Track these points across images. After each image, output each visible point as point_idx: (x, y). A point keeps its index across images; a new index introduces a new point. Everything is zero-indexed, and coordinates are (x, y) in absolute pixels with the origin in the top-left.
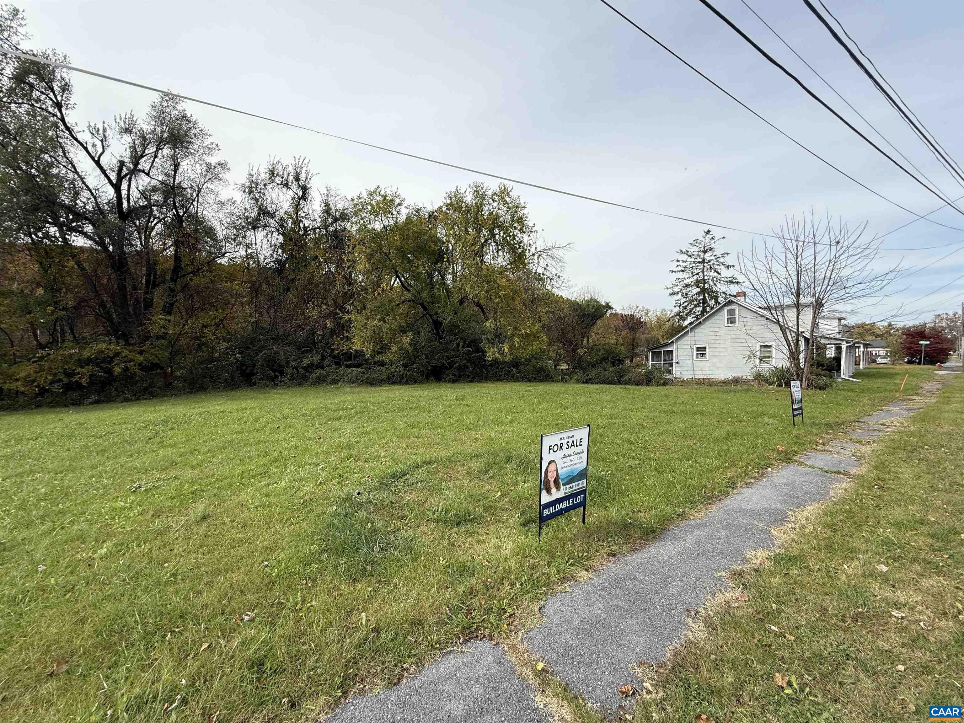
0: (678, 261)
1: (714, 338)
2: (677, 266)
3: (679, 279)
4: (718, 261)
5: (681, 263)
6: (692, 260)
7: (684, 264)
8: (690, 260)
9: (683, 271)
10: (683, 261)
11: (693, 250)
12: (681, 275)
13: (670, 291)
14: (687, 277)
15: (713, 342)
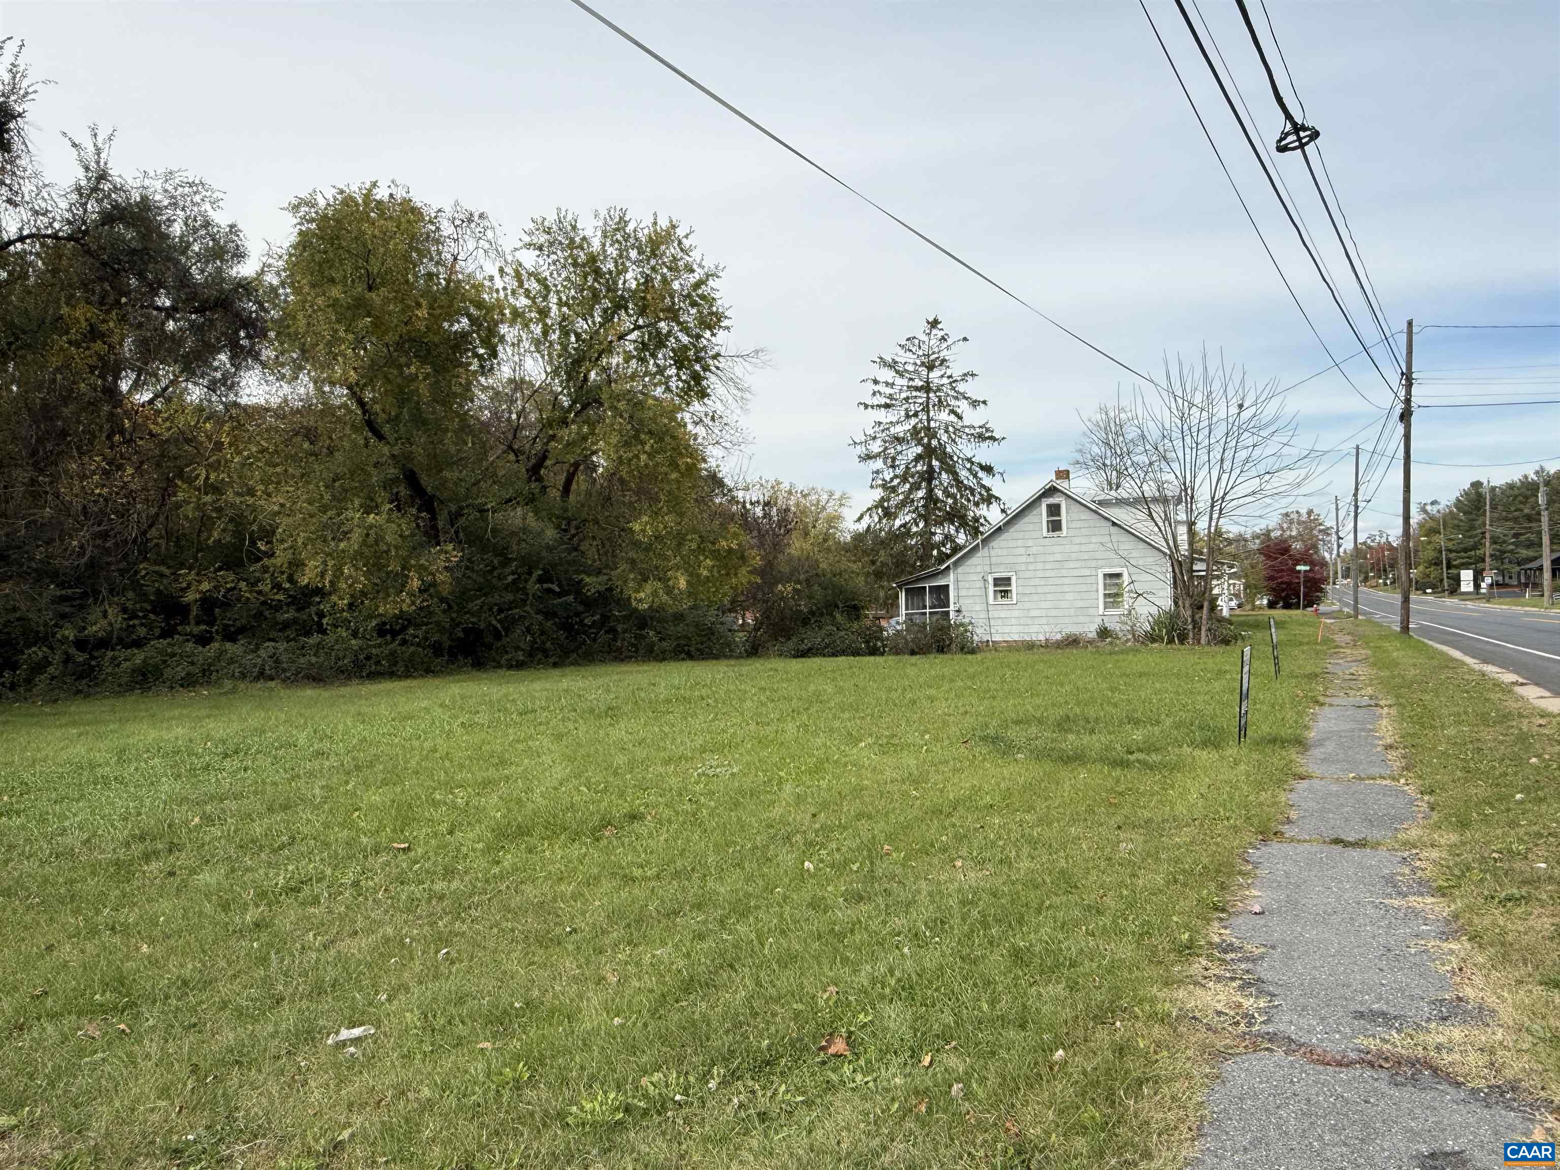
0: (876, 382)
1: (1024, 559)
2: (874, 394)
3: (880, 423)
4: (953, 389)
5: (881, 388)
6: (904, 382)
7: (888, 391)
8: (901, 382)
9: (887, 406)
10: (887, 384)
11: (907, 359)
12: (883, 416)
13: (861, 450)
14: (894, 419)
15: (1023, 568)
